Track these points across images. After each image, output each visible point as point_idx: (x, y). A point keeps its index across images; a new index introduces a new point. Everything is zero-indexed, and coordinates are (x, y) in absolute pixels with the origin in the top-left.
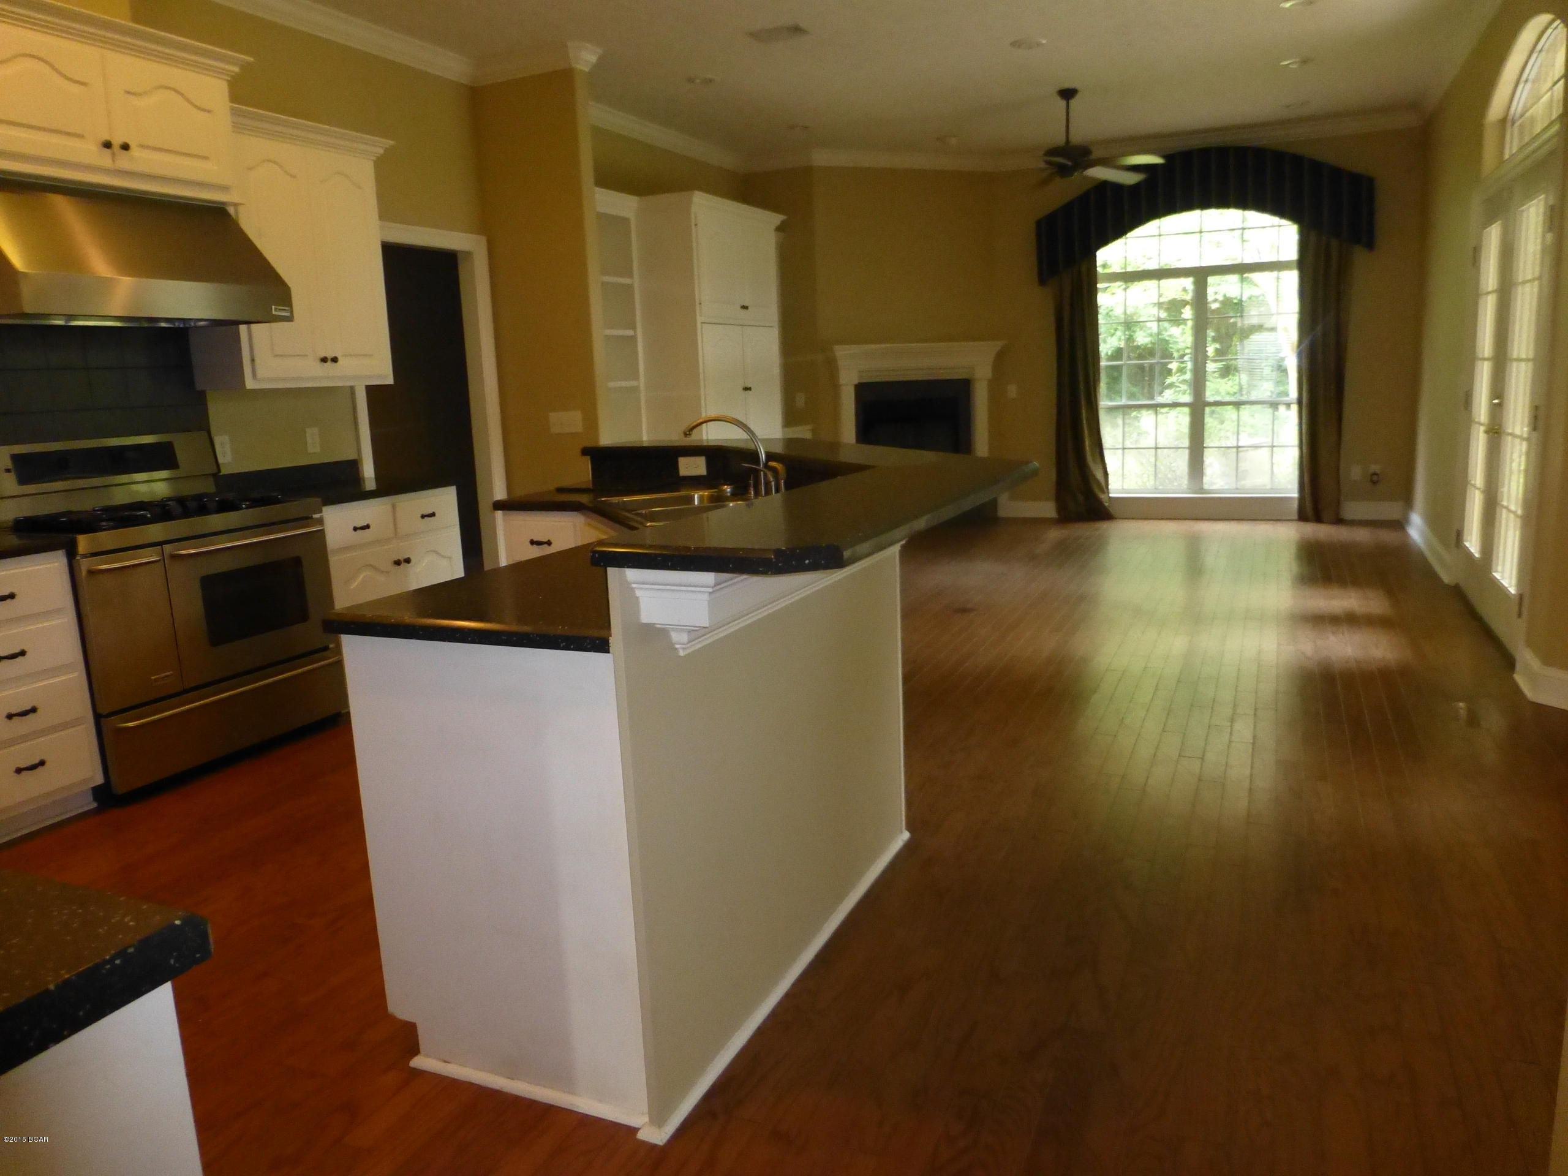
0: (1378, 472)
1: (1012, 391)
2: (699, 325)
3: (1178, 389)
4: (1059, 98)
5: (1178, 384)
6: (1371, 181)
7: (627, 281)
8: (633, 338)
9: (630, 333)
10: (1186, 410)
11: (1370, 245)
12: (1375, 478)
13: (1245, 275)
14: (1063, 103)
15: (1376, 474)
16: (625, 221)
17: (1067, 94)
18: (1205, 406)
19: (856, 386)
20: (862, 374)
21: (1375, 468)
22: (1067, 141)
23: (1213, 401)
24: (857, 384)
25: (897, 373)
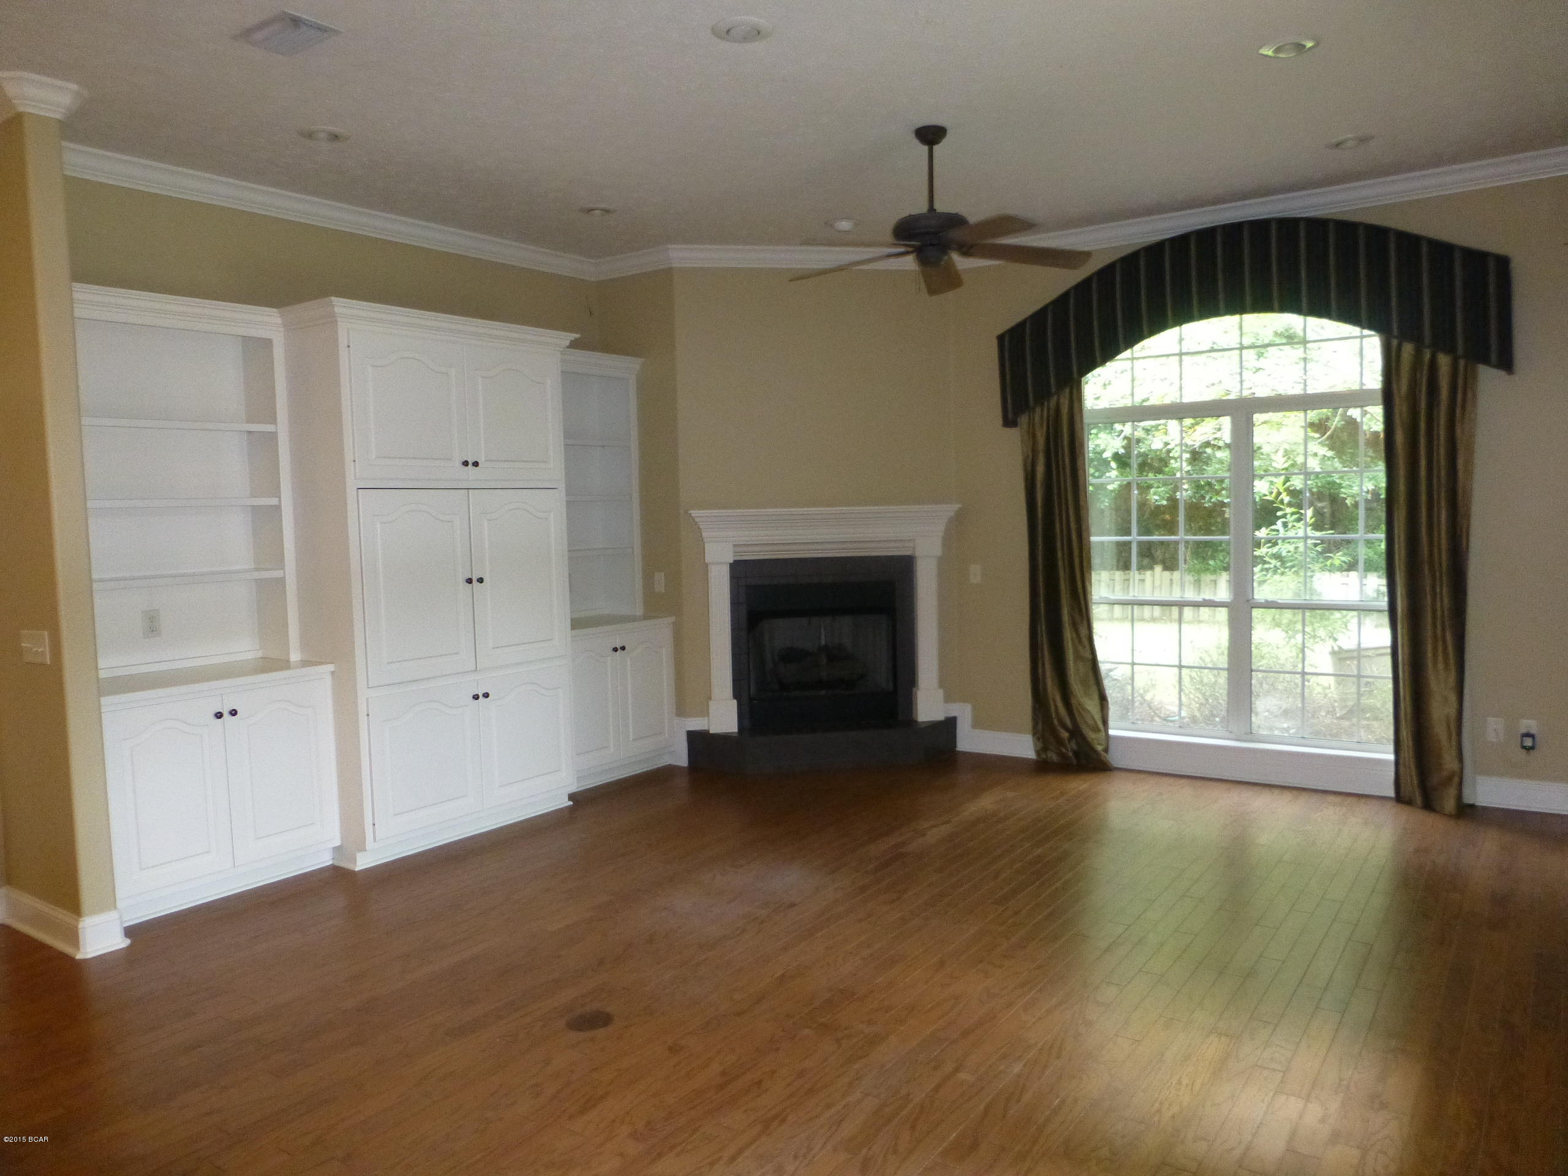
0: (1533, 731)
1: (975, 573)
2: (351, 493)
3: (1267, 566)
4: (916, 142)
5: (1267, 559)
6: (1503, 263)
7: (269, 428)
8: (278, 508)
9: (273, 501)
10: (1223, 614)
11: (1506, 363)
12: (1528, 742)
13: (1367, 408)
14: (925, 149)
15: (1532, 736)
16: (268, 343)
17: (930, 135)
18: (1252, 608)
19: (731, 565)
20: (738, 549)
21: (1529, 724)
22: (931, 208)
23: (1263, 601)
24: (732, 562)
25: (794, 547)
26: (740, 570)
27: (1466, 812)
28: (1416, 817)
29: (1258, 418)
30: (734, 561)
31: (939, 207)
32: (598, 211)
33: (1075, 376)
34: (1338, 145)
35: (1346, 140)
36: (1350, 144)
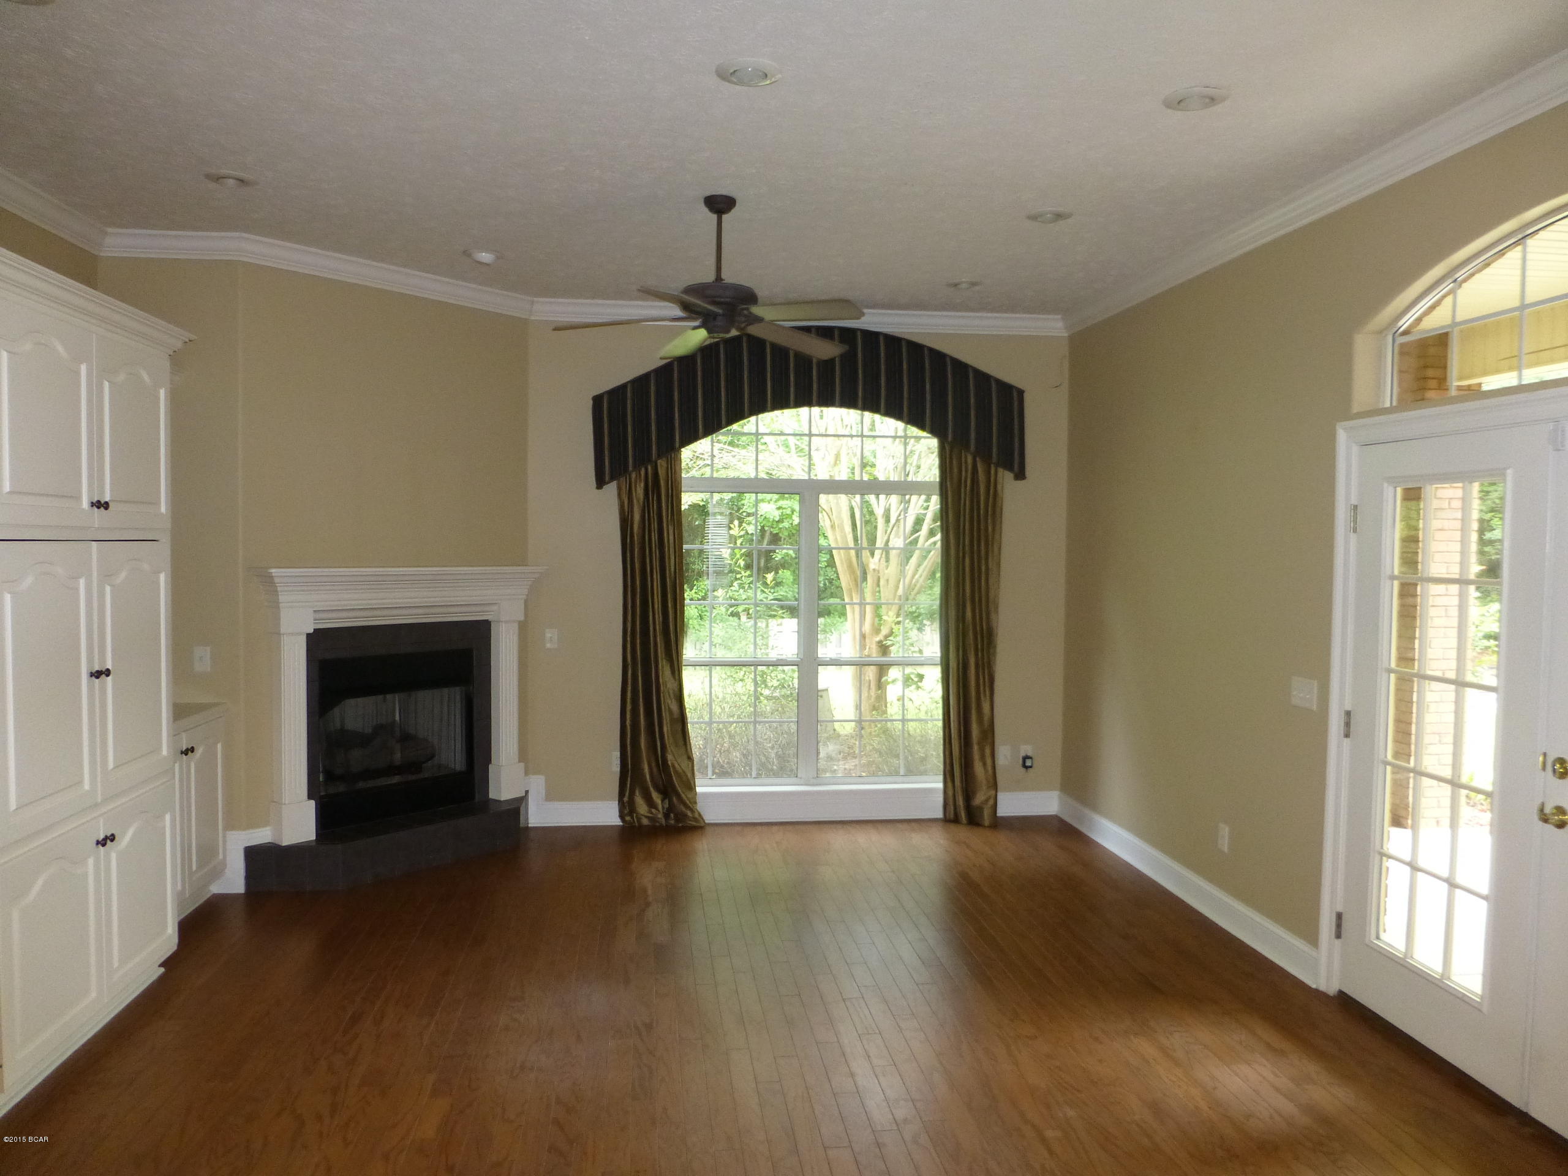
0: (1030, 754)
1: (552, 638)
6: (1020, 395)
10: (793, 672)
11: (1021, 472)
12: (1028, 763)
14: (714, 217)
15: (1030, 758)
17: (720, 205)
18: (818, 666)
19: (309, 636)
20: (319, 616)
21: (1026, 749)
22: (719, 278)
23: (828, 659)
24: (312, 631)
25: (395, 612)
26: (317, 640)
27: (998, 824)
28: (963, 832)
29: (823, 498)
30: (315, 630)
31: (728, 277)
32: (231, 180)
33: (677, 445)
34: (956, 285)
35: (962, 282)
36: (964, 286)
